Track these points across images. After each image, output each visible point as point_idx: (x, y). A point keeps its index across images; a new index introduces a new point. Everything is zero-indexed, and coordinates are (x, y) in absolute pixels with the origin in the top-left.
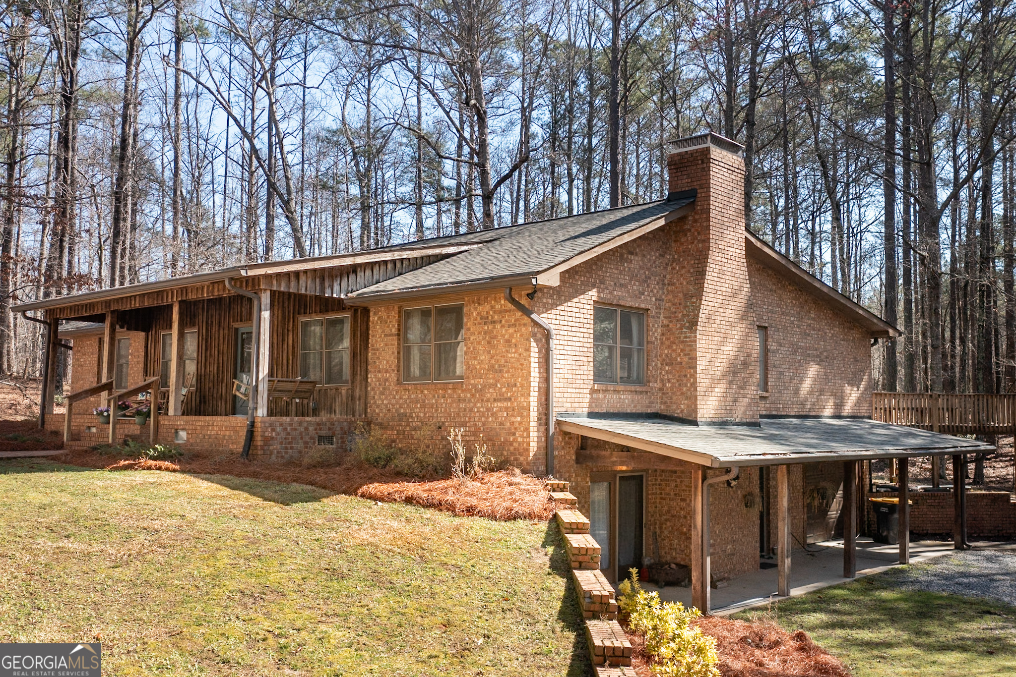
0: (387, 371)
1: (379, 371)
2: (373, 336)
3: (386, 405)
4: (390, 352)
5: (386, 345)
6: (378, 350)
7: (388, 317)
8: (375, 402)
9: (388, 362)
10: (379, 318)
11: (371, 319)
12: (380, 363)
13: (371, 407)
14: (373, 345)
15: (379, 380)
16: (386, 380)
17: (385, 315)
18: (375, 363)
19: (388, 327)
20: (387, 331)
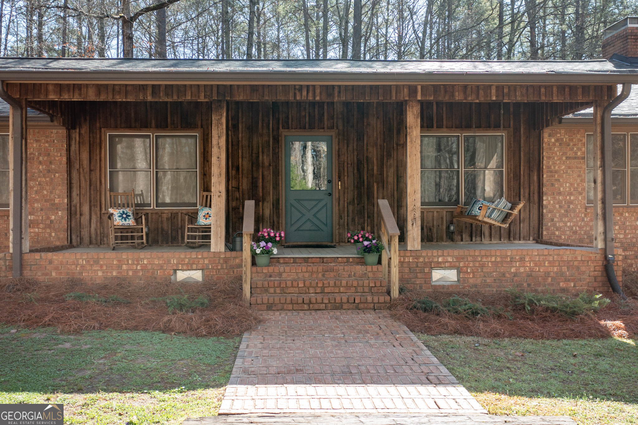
0: (570, 194)
1: (560, 193)
2: (549, 158)
3: (571, 228)
4: (575, 175)
5: (569, 168)
6: (556, 172)
7: (571, 140)
8: (554, 225)
9: (572, 184)
10: (557, 140)
11: (546, 140)
12: (561, 185)
13: (547, 229)
14: (549, 167)
15: (559, 202)
16: (570, 202)
17: (566, 138)
18: (553, 185)
19: (572, 149)
20: (570, 154)
